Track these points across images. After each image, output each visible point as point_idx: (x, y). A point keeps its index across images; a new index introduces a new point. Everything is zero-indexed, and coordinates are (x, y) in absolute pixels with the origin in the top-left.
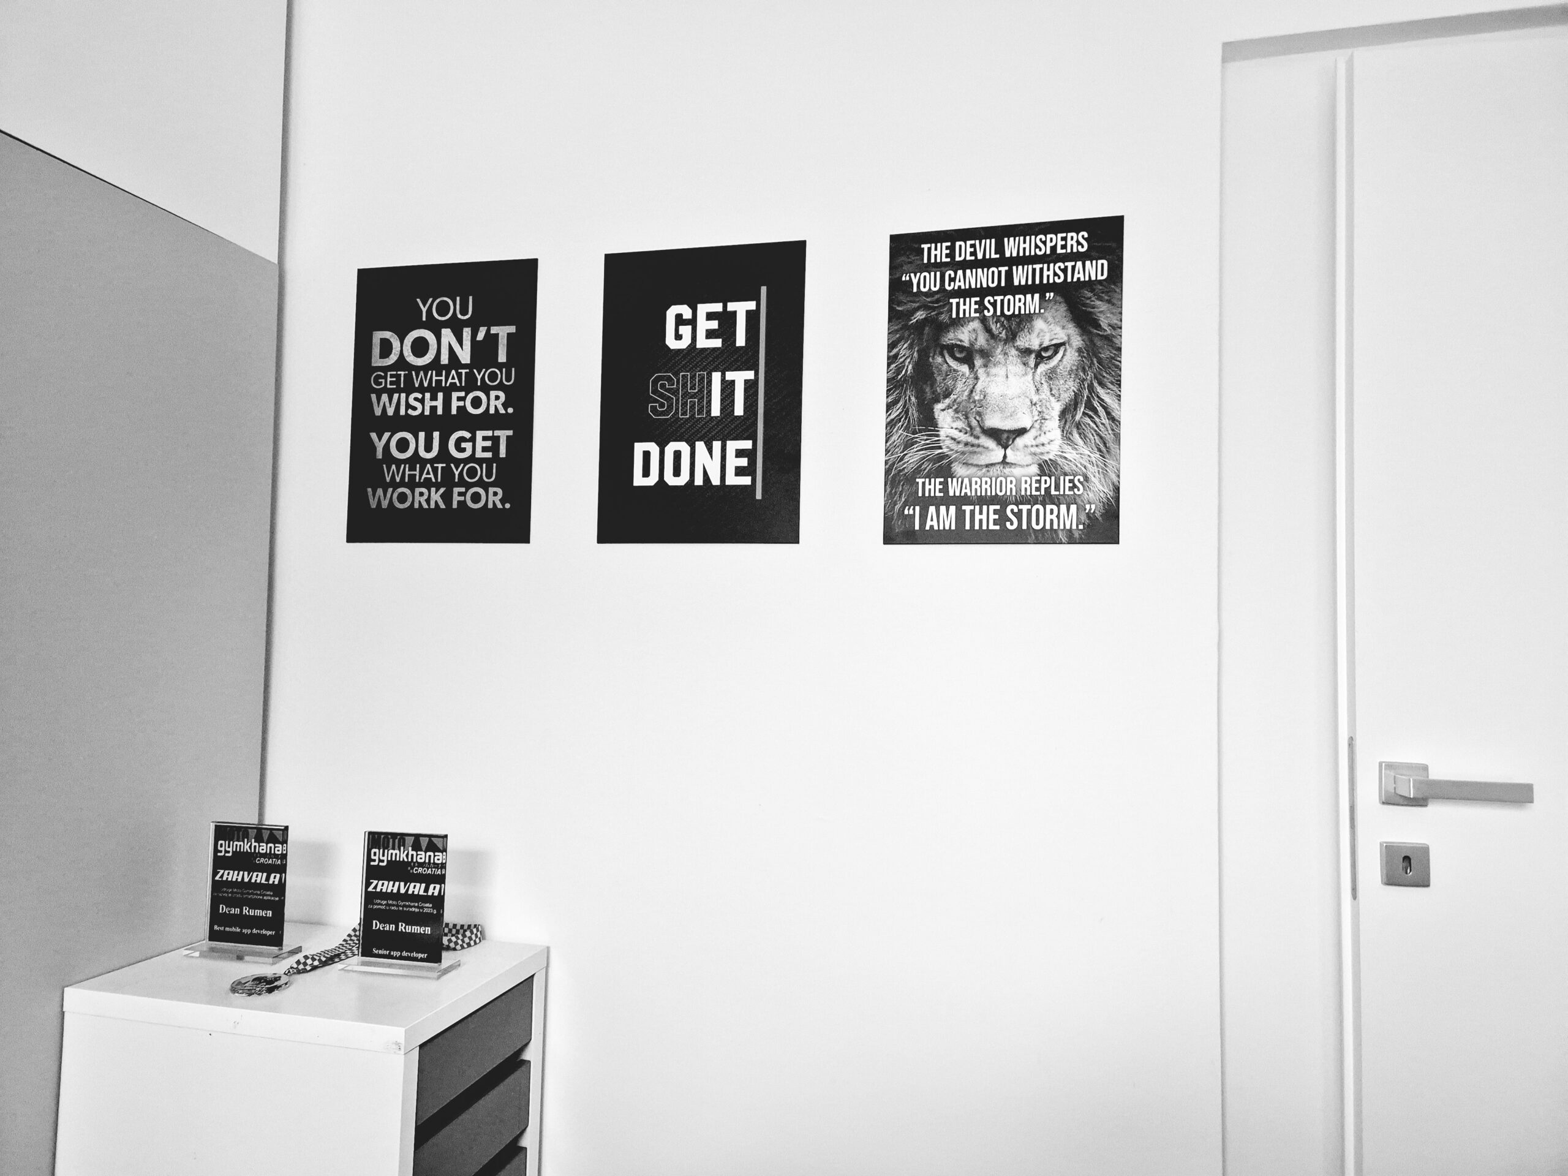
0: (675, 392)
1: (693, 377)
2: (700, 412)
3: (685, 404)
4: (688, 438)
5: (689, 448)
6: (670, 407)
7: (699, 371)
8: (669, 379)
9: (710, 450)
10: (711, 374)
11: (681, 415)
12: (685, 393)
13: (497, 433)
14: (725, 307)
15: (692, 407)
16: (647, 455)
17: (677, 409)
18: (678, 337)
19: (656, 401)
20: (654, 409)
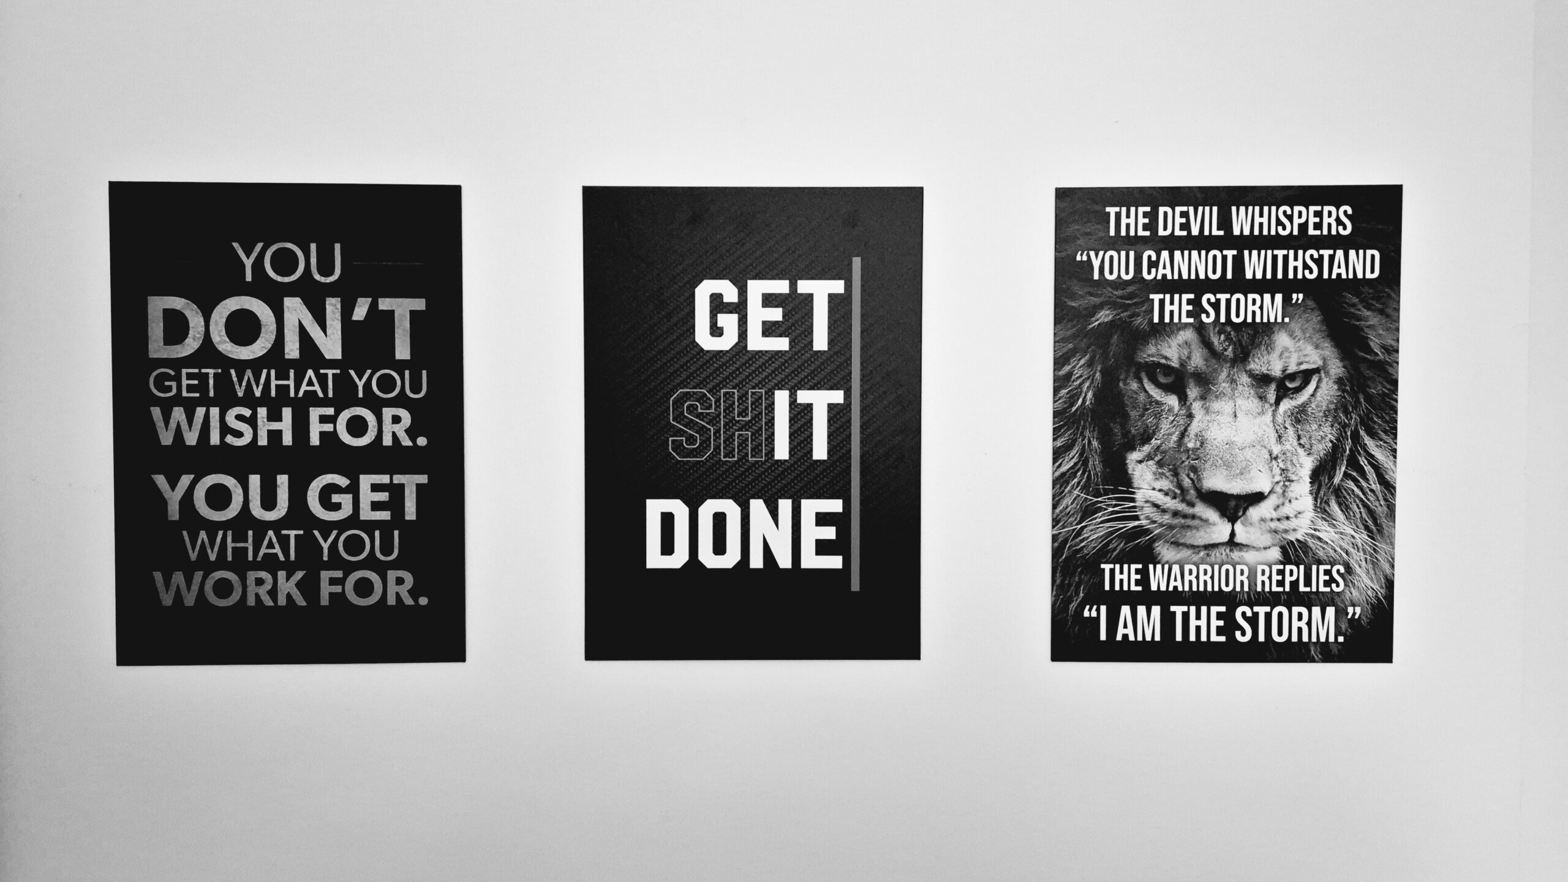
0: (714, 420)
1: (743, 397)
2: (756, 450)
3: (729, 440)
4: (737, 493)
5: (739, 509)
6: (705, 443)
7: (754, 388)
8: (702, 398)
9: (774, 514)
10: (773, 394)
11: (724, 457)
12: (731, 421)
13: (398, 479)
14: (793, 286)
15: (743, 443)
16: (668, 520)
17: (717, 447)
18: (716, 331)
19: (680, 432)
20: (678, 447)
